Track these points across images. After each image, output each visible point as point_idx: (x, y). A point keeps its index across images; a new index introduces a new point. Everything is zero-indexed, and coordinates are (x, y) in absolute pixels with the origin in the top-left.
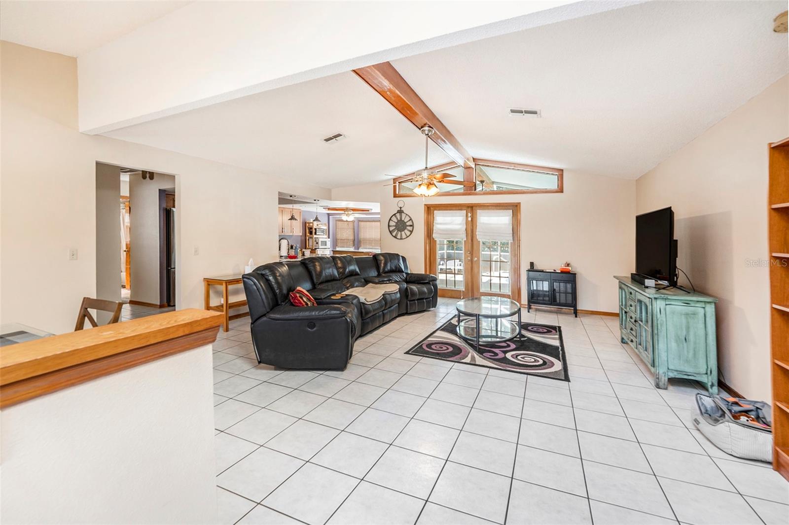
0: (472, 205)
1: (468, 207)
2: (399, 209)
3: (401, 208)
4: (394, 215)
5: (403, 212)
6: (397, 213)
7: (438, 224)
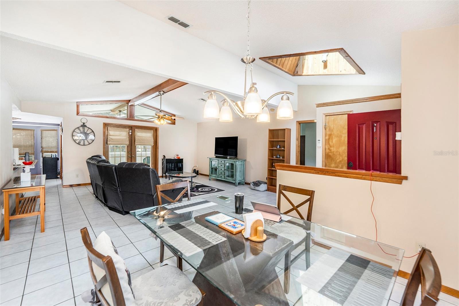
0: (132, 126)
1: (130, 127)
2: (83, 124)
3: (84, 123)
4: (78, 128)
5: (86, 127)
6: (81, 126)
7: (111, 135)
